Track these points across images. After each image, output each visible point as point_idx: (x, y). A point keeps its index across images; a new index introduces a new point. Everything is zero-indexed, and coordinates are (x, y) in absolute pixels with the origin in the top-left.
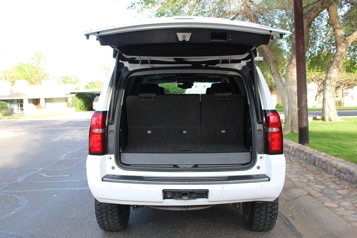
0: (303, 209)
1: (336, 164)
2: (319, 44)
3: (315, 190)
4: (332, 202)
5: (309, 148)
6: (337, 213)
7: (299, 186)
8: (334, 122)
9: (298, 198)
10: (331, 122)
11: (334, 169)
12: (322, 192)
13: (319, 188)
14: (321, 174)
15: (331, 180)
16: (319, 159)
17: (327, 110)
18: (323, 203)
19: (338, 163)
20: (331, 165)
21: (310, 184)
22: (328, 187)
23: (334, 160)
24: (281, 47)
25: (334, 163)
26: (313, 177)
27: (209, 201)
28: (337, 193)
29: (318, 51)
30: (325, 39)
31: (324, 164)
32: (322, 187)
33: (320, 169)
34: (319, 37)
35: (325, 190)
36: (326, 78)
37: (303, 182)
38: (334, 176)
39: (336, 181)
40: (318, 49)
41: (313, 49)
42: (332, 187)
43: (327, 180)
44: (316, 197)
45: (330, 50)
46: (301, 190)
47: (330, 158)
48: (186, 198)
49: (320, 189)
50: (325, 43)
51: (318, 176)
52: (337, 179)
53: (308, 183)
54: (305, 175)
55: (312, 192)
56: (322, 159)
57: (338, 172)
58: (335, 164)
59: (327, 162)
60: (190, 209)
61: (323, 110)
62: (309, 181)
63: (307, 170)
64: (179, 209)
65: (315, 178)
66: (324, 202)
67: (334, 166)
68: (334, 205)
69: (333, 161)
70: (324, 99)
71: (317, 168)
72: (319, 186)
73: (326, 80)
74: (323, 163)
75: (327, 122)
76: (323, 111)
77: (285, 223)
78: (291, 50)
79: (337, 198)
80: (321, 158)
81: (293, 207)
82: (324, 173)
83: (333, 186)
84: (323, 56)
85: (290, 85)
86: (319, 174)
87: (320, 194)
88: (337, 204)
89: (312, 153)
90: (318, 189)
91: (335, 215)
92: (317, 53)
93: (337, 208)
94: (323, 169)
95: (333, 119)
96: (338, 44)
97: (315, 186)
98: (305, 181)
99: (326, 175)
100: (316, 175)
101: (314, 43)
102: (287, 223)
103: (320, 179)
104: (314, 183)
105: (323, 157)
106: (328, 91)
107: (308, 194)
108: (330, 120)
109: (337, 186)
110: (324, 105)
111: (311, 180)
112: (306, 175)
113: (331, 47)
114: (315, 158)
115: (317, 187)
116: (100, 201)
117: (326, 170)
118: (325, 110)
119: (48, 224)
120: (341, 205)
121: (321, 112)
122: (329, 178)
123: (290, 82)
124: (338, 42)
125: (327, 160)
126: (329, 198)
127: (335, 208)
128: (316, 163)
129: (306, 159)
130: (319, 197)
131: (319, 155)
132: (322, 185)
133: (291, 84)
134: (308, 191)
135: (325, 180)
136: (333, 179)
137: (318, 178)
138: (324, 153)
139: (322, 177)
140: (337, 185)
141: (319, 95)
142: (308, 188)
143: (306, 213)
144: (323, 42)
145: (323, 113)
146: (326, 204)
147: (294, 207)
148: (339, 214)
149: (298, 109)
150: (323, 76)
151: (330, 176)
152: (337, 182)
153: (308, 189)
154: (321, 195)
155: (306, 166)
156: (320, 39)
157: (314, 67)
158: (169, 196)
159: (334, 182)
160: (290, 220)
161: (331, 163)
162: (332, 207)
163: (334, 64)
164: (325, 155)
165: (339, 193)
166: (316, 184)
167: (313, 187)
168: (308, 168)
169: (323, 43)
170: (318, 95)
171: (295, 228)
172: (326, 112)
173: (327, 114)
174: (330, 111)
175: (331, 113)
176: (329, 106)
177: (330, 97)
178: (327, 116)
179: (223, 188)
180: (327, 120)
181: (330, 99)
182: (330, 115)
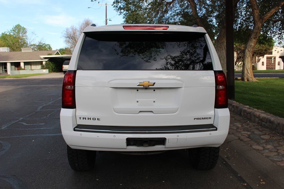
0: (235, 151)
1: (259, 115)
2: (240, 21)
3: (244, 135)
4: (258, 146)
5: (236, 102)
6: (263, 154)
7: (231, 132)
8: (251, 82)
9: (230, 142)
10: (249, 82)
11: (257, 119)
12: (249, 137)
13: (247, 134)
14: (246, 123)
15: (255, 127)
16: (245, 111)
17: (246, 72)
18: (251, 146)
19: (260, 114)
20: (255, 115)
21: (239, 130)
22: (253, 132)
23: (257, 112)
24: (211, 23)
25: (257, 114)
26: (241, 125)
27: (165, 148)
28: (261, 138)
29: (239, 27)
30: (245, 18)
31: (249, 114)
32: (249, 133)
33: (245, 119)
34: (240, 16)
35: (251, 135)
36: (246, 48)
37: (233, 129)
38: (256, 124)
39: (259, 128)
40: (239, 25)
41: (235, 25)
42: (256, 133)
43: (252, 127)
44: (245, 142)
45: (249, 26)
46: (233, 136)
47: (253, 110)
48: (146, 145)
49: (247, 135)
50: (245, 20)
51: (244, 124)
52: (260, 127)
53: (237, 130)
54: (234, 123)
55: (242, 137)
56: (247, 111)
57: (260, 121)
58: (258, 115)
59: (251, 113)
60: (149, 154)
61: (243, 72)
62: (238, 128)
63: (235, 119)
64: (139, 154)
65: (242, 126)
66: (252, 146)
67: (257, 116)
68: (261, 148)
69: (256, 113)
70: (244, 64)
71: (243, 118)
72: (246, 133)
73: (246, 50)
74: (247, 113)
75: (246, 82)
76: (242, 74)
77: (223, 163)
78: (218, 25)
79: (262, 142)
80: (246, 110)
81: (227, 149)
82: (249, 122)
83: (257, 132)
84: (243, 30)
86: (245, 122)
87: (248, 138)
88: (262, 147)
89: (239, 106)
90: (246, 135)
91: (262, 156)
92: (238, 28)
93: (263, 150)
94: (248, 118)
95: (250, 79)
96: (256, 21)
97: (242, 132)
98: (235, 128)
99: (251, 124)
100: (243, 124)
101: (236, 20)
102: (224, 163)
103: (246, 127)
104: (242, 130)
105: (248, 109)
106: (247, 58)
107: (238, 138)
108: (248, 80)
109: (260, 132)
110: (243, 68)
111: (239, 127)
112: (235, 124)
113: (249, 24)
114: (241, 110)
115: (244, 133)
117: (250, 120)
118: (244, 73)
120: (266, 148)
121: (241, 74)
122: (253, 126)
123: (219, 50)
124: (256, 20)
125: (251, 112)
126: (255, 142)
127: (261, 150)
128: (242, 114)
129: (234, 111)
130: (247, 141)
131: (245, 108)
132: (249, 131)
133: (220, 52)
134: (238, 136)
135: (250, 127)
136: (256, 126)
137: (245, 126)
138: (248, 106)
139: (247, 125)
140: (260, 131)
141: (238, 61)
142: (238, 134)
143: (238, 154)
144: (243, 20)
145: (243, 75)
146: (254, 147)
148: (265, 155)
149: (227, 71)
150: (242, 47)
151: (254, 124)
152: (260, 129)
153: (238, 135)
154: (249, 139)
155: (234, 116)
156: (241, 17)
157: (236, 39)
158: (132, 143)
159: (257, 129)
160: (227, 160)
161: (254, 114)
162: (258, 150)
163: (252, 37)
164: (249, 108)
165: (263, 138)
166: (244, 131)
167: (241, 133)
168: (236, 117)
169: (243, 21)
171: (231, 167)
172: (245, 74)
173: (246, 75)
174: (248, 73)
175: (249, 75)
176: (247, 70)
177: (249, 62)
178: (246, 77)
179: (178, 136)
180: (246, 80)
181: (249, 64)
182: (248, 77)
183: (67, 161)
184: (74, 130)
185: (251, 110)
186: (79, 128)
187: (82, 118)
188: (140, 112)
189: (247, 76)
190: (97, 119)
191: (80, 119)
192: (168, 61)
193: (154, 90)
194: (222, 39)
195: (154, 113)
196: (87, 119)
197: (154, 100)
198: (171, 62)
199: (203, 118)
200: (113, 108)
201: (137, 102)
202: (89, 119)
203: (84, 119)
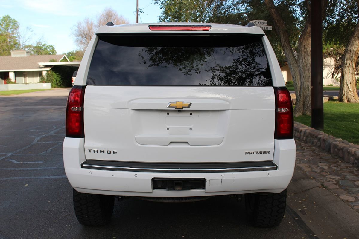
0: (314, 203)
1: (355, 152)
2: (338, 11)
3: (330, 181)
4: (349, 196)
5: (324, 133)
6: (354, 207)
7: (311, 176)
8: (354, 103)
9: (309, 189)
10: (350, 103)
11: (352, 158)
12: (337, 183)
13: (334, 178)
14: (337, 163)
15: (347, 170)
16: (335, 146)
17: (345, 88)
18: (338, 196)
19: (357, 151)
20: (349, 153)
21: (324, 174)
22: (344, 177)
23: (353, 147)
24: (294, 14)
25: (352, 150)
26: (328, 166)
27: (206, 192)
28: (355, 185)
29: (337, 20)
30: (346, 6)
31: (341, 151)
32: (338, 178)
33: (336, 157)
34: (338, 3)
35: (341, 181)
36: (346, 52)
37: (316, 172)
38: (351, 165)
39: (354, 171)
40: (337, 18)
41: (331, 17)
42: (349, 178)
43: (344, 170)
44: (331, 189)
45: (352, 19)
46: (313, 181)
47: (348, 144)
48: (179, 189)
49: (335, 180)
50: (346, 10)
51: (333, 165)
52: (355, 169)
53: (321, 173)
54: (318, 163)
55: (326, 184)
56: (338, 146)
57: (356, 161)
58: (353, 152)
59: (344, 150)
60: (183, 201)
61: (341, 88)
62: (323, 170)
63: (320, 158)
64: (170, 201)
65: (330, 168)
66: (340, 195)
67: (352, 154)
68: (352, 199)
69: (350, 149)
70: (342, 77)
71: (332, 156)
72: (334, 177)
73: (345, 55)
74: (339, 150)
75: (345, 103)
76: (340, 91)
77: (294, 218)
78: (305, 18)
79: (355, 191)
80: (337, 144)
81: (303, 200)
82: (340, 162)
83: (349, 176)
84: (343, 25)
85: (303, 59)
86: (335, 163)
87: (335, 185)
88: (354, 197)
89: (327, 139)
90: (333, 180)
91: (352, 209)
92: (335, 22)
93: (354, 201)
94: (340, 157)
95: (352, 100)
97: (329, 177)
98: (318, 171)
99: (342, 165)
100: (331, 164)
101: (333, 10)
102: (296, 218)
103: (336, 169)
104: (328, 173)
105: (340, 143)
106: (347, 68)
107: (320, 185)
108: (349, 101)
109: (355, 177)
110: (342, 83)
111: (325, 169)
112: (320, 164)
113: (352, 15)
114: (330, 144)
115: (331, 177)
116: (79, 191)
117: (342, 159)
118: (342, 89)
119: (18, 217)
121: (339, 91)
122: (345, 168)
123: (303, 56)
125: (344, 147)
126: (346, 190)
127: (352, 202)
128: (332, 150)
129: (320, 146)
130: (333, 189)
131: (335, 141)
132: (338, 175)
133: (305, 59)
134: (321, 182)
135: (341, 169)
136: (350, 168)
137: (333, 168)
138: (341, 139)
139: (337, 167)
140: (355, 175)
141: (337, 72)
142: (321, 178)
143: (318, 207)
144: (343, 9)
145: (341, 92)
146: (342, 197)
147: (305, 200)
148: (357, 208)
149: (312, 87)
150: (342, 50)
151: (347, 165)
152: (356, 173)
153: (321, 180)
154: (337, 187)
155: (319, 153)
156: (340, 5)
157: (332, 39)
158: (159, 186)
159: (352, 172)
160: (300, 214)
161: (349, 150)
162: (348, 201)
163: (355, 36)
164: (342, 141)
165: (357, 184)
166: (331, 174)
167: (327, 177)
168: (322, 155)
169: (343, 11)
170: (335, 71)
171: (305, 224)
172: (344, 91)
173: (345, 94)
174: (349, 91)
175: (350, 93)
176: (348, 85)
177: (350, 74)
178: (346, 96)
179: (222, 176)
180: (346, 101)
181: (350, 76)
182: (348, 96)
183: (73, 212)
184: (82, 167)
185: (344, 145)
186: (88, 164)
187: (92, 151)
188: (171, 142)
189: (347, 94)
190: (112, 152)
191: (90, 152)
192: (215, 74)
193: (191, 114)
194: (307, 39)
195: (190, 145)
196: (99, 151)
197: (191, 127)
198: (219, 75)
199: (257, 152)
200: (135, 137)
201: (168, 129)
202: (102, 152)
203: (96, 152)
